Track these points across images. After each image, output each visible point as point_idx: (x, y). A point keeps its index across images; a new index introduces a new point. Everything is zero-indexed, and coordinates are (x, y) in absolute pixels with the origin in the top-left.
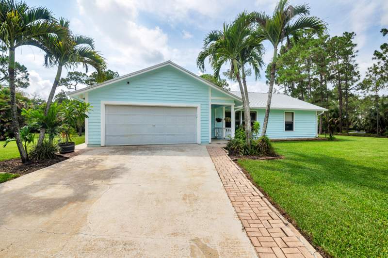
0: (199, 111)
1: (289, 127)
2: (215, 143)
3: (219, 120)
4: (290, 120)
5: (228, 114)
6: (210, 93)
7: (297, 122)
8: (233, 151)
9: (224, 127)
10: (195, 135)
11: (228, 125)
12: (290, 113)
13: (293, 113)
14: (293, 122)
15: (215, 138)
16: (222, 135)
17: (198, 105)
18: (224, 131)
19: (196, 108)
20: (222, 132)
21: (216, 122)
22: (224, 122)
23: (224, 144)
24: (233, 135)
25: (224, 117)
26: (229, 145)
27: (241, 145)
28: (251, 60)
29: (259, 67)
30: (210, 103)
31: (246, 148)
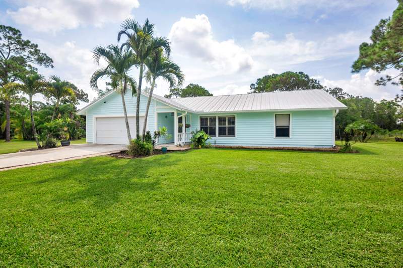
4: (284, 124)
6: (156, 103)
7: (295, 126)
12: (285, 115)
13: (289, 115)
14: (289, 127)
30: (156, 112)
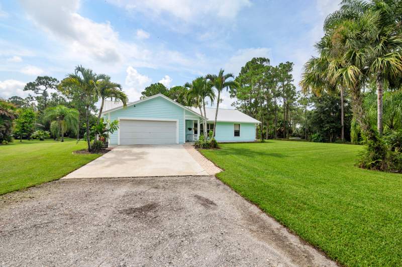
0: (178, 124)
1: (237, 134)
2: (188, 143)
3: (190, 129)
4: (237, 129)
5: (196, 125)
6: (185, 113)
7: (242, 130)
8: (197, 146)
9: (193, 133)
10: (175, 138)
11: (196, 132)
12: (238, 125)
13: (239, 125)
14: (239, 131)
15: (187, 141)
16: (192, 139)
17: (178, 120)
18: (194, 136)
19: (176, 122)
20: (192, 137)
21: (188, 131)
22: (193, 131)
23: (193, 144)
24: (198, 138)
25: (193, 127)
26: (196, 144)
27: (202, 143)
28: (208, 95)
29: (213, 98)
30: (185, 119)
31: (204, 145)
